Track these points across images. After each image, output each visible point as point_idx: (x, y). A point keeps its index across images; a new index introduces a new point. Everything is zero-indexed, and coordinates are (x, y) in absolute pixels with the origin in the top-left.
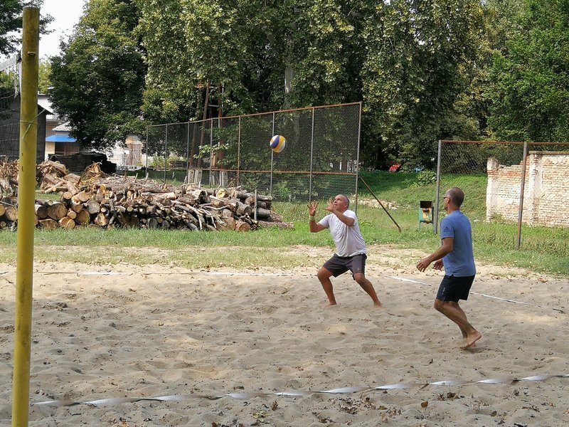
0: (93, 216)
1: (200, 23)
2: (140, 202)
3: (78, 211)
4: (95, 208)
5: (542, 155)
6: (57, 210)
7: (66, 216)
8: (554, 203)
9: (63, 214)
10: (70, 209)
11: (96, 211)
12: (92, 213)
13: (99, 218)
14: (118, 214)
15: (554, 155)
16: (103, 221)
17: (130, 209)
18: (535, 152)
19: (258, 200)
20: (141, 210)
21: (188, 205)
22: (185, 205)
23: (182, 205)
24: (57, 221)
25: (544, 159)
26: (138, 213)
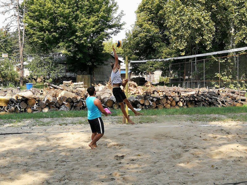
0: (177, 102)
2: (195, 96)
3: (171, 101)
7: (166, 103)
9: (165, 102)
10: (168, 100)
11: (178, 100)
14: (187, 101)
16: (181, 104)
17: (191, 99)
20: (196, 99)
21: (214, 96)
22: (212, 96)
24: (163, 105)
26: (195, 100)
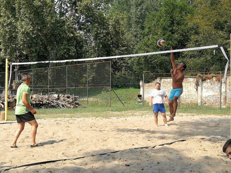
1: (25, 33)
5: (161, 79)
6: (13, 104)
15: (166, 79)
17: (37, 102)
18: (159, 78)
19: (75, 98)
21: (54, 100)
26: (40, 104)
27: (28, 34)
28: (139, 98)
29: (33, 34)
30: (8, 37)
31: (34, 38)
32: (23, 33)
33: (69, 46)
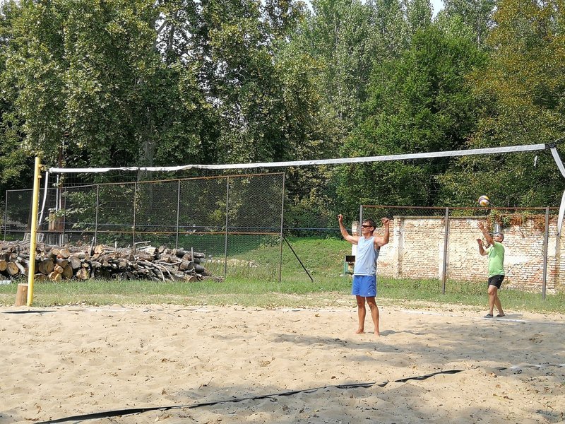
0: (75, 271)
1: (84, 97)
2: (114, 258)
3: (64, 266)
4: (76, 264)
5: (404, 219)
6: (46, 265)
7: (53, 270)
8: (417, 259)
9: (51, 269)
10: (57, 265)
11: (77, 267)
12: (74, 268)
13: (82, 272)
14: (97, 269)
15: (415, 219)
16: (85, 275)
17: (105, 264)
18: (398, 216)
19: (195, 257)
20: (115, 265)
22: (144, 261)
23: (142, 260)
24: (47, 276)
25: (407, 222)
26: (112, 268)
27: (89, 99)
28: (349, 264)
29: (102, 100)
30: (42, 105)
31: (104, 111)
32: (78, 98)
33: (186, 131)
